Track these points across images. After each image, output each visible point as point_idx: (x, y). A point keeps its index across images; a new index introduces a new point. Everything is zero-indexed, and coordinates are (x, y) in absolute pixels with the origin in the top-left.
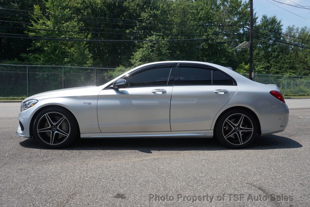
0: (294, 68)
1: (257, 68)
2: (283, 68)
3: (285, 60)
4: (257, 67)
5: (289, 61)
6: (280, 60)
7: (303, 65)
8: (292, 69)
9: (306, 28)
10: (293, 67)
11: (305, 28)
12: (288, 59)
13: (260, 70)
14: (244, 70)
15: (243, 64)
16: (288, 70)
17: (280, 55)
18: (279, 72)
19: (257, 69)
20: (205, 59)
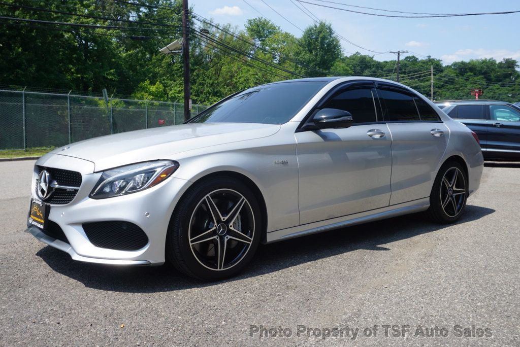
0: (218, 94)
1: (171, 92)
2: (202, 93)
3: (204, 80)
4: (171, 90)
5: (211, 81)
6: (195, 78)
7: (230, 89)
8: (217, 96)
9: (230, 26)
10: (217, 92)
11: (228, 27)
12: (208, 77)
13: (176, 95)
14: (149, 95)
15: (148, 82)
16: (210, 97)
17: (196, 69)
18: (196, 100)
19: (172, 94)
20: (71, 69)
